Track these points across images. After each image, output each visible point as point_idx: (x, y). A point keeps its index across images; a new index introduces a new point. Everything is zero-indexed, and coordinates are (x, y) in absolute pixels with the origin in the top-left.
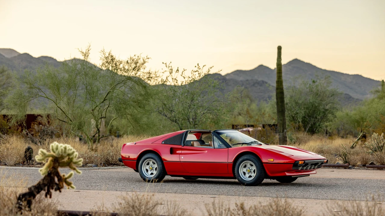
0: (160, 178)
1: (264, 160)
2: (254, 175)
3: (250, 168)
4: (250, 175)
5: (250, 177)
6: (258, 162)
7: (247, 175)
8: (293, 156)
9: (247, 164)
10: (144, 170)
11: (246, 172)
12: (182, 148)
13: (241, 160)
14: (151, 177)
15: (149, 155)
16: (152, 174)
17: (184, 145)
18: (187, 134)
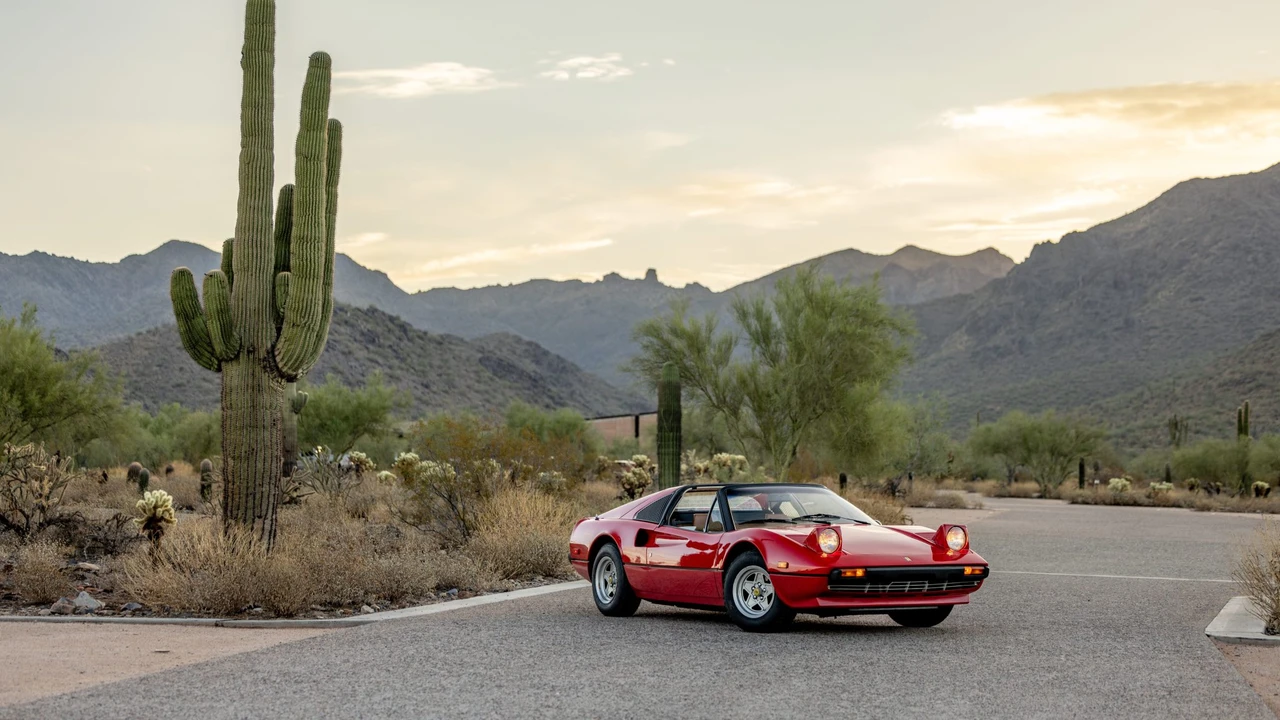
1: (772, 564)
2: (766, 606)
3: (762, 587)
4: (758, 604)
5: (757, 608)
7: (752, 602)
11: (750, 594)
13: (735, 563)
14: (608, 601)
15: (607, 548)
16: (611, 595)
17: (665, 523)
18: (678, 496)
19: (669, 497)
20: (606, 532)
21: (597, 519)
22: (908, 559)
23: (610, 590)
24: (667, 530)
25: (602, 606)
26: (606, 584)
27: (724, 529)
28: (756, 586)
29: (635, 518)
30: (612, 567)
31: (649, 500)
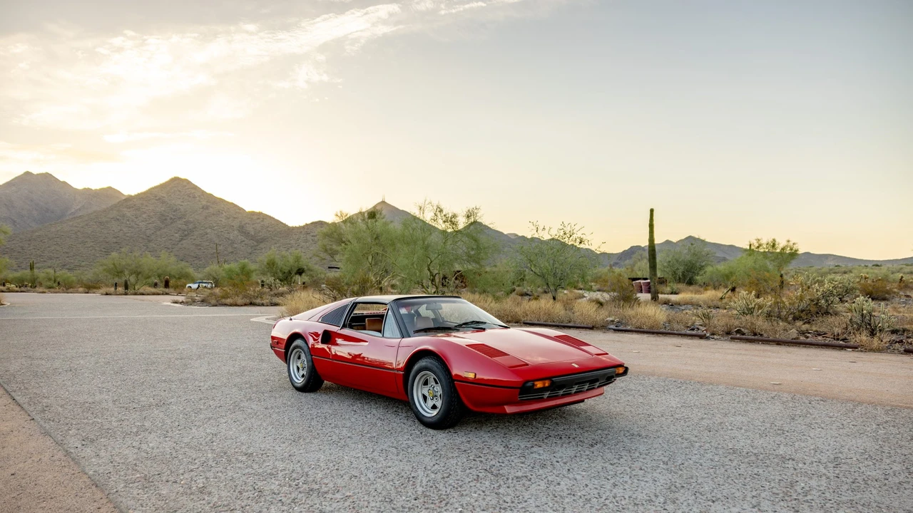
0: (312, 385)
1: (455, 371)
2: (439, 404)
3: (434, 389)
4: (434, 404)
5: (434, 407)
6: (445, 378)
7: (430, 403)
8: (527, 365)
9: (428, 378)
10: (293, 367)
11: (428, 396)
12: (339, 332)
13: (416, 367)
14: (300, 381)
15: (298, 342)
16: (303, 376)
17: (344, 326)
18: (353, 307)
19: (347, 306)
20: (297, 330)
21: (291, 319)
22: (576, 366)
23: (302, 372)
24: (347, 332)
25: (296, 384)
26: (298, 368)
27: (399, 336)
28: (431, 389)
29: (320, 320)
30: (303, 356)
31: (331, 308)
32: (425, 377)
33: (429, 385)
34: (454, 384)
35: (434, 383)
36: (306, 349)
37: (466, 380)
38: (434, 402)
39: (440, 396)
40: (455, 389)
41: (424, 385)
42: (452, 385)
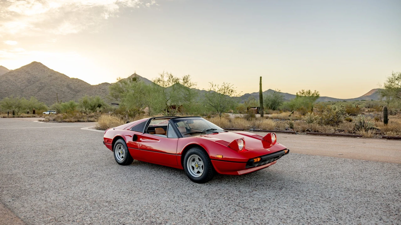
0: (128, 161)
1: (212, 154)
2: (202, 171)
3: (199, 163)
4: (198, 171)
5: (198, 172)
6: (205, 158)
7: (196, 170)
9: (195, 158)
10: (117, 153)
11: (195, 167)
12: (142, 135)
13: (188, 153)
14: (121, 160)
15: (119, 141)
16: (122, 157)
17: (145, 132)
18: (149, 121)
19: (145, 122)
20: (119, 135)
21: (114, 129)
23: (121, 156)
24: (147, 135)
25: (119, 162)
26: (120, 154)
27: (177, 137)
28: (197, 163)
29: (131, 129)
30: (122, 148)
31: (136, 123)
32: (193, 157)
33: (195, 162)
34: (210, 162)
35: (198, 160)
36: (124, 144)
37: (218, 159)
38: (199, 170)
39: (202, 167)
40: (211, 164)
41: (193, 161)
42: (209, 162)
